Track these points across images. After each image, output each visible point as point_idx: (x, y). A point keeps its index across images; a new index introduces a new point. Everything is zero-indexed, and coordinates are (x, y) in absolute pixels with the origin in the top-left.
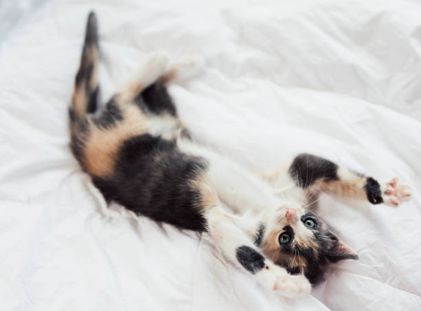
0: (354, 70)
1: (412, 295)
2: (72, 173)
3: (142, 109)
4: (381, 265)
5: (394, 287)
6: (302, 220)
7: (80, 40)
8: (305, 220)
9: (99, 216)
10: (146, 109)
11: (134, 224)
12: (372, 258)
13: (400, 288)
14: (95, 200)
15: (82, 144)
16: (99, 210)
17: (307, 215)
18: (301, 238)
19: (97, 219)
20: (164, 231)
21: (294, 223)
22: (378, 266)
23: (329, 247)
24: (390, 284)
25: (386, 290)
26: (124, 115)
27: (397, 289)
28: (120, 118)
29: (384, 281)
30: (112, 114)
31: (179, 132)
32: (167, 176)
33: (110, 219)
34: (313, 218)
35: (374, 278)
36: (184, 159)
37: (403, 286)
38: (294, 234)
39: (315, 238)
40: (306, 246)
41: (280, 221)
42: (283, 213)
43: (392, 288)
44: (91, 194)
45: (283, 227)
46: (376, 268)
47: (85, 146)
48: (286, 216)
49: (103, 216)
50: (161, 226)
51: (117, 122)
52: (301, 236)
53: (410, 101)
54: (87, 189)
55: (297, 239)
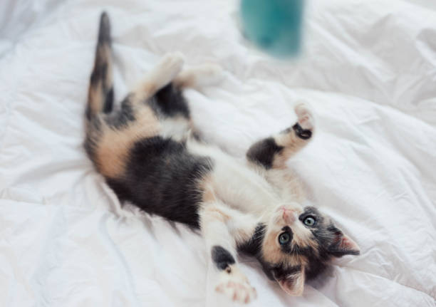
0: (361, 71)
1: (419, 292)
2: (87, 174)
3: (154, 110)
4: (389, 264)
5: (402, 284)
6: (300, 219)
7: (92, 42)
8: (304, 218)
9: (113, 216)
10: (159, 110)
11: (148, 225)
12: (380, 256)
13: (406, 286)
14: (109, 200)
15: (94, 144)
16: (113, 210)
17: (306, 213)
18: (298, 238)
19: (111, 220)
20: (177, 232)
21: (292, 223)
22: (386, 263)
23: (329, 244)
24: (398, 281)
25: (394, 287)
26: (136, 116)
27: (404, 288)
28: (132, 119)
29: (392, 279)
30: (126, 115)
31: (189, 133)
32: (175, 178)
33: (124, 219)
34: (313, 215)
35: (382, 275)
36: (191, 160)
37: (411, 283)
38: (293, 234)
39: (313, 236)
40: (305, 245)
41: (278, 222)
42: (280, 214)
43: (399, 285)
44: (105, 194)
45: (282, 227)
46: (384, 266)
47: (98, 147)
48: (283, 217)
49: (117, 216)
50: (174, 227)
51: (130, 123)
52: (299, 235)
53: (415, 102)
54: (101, 190)
55: (295, 239)
